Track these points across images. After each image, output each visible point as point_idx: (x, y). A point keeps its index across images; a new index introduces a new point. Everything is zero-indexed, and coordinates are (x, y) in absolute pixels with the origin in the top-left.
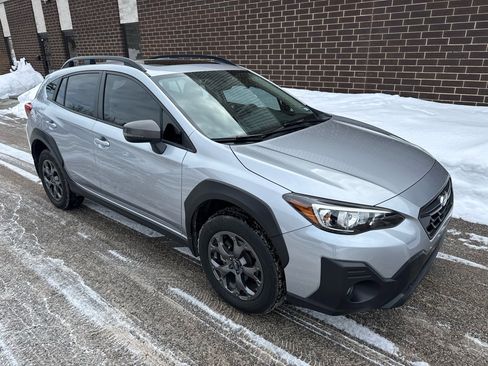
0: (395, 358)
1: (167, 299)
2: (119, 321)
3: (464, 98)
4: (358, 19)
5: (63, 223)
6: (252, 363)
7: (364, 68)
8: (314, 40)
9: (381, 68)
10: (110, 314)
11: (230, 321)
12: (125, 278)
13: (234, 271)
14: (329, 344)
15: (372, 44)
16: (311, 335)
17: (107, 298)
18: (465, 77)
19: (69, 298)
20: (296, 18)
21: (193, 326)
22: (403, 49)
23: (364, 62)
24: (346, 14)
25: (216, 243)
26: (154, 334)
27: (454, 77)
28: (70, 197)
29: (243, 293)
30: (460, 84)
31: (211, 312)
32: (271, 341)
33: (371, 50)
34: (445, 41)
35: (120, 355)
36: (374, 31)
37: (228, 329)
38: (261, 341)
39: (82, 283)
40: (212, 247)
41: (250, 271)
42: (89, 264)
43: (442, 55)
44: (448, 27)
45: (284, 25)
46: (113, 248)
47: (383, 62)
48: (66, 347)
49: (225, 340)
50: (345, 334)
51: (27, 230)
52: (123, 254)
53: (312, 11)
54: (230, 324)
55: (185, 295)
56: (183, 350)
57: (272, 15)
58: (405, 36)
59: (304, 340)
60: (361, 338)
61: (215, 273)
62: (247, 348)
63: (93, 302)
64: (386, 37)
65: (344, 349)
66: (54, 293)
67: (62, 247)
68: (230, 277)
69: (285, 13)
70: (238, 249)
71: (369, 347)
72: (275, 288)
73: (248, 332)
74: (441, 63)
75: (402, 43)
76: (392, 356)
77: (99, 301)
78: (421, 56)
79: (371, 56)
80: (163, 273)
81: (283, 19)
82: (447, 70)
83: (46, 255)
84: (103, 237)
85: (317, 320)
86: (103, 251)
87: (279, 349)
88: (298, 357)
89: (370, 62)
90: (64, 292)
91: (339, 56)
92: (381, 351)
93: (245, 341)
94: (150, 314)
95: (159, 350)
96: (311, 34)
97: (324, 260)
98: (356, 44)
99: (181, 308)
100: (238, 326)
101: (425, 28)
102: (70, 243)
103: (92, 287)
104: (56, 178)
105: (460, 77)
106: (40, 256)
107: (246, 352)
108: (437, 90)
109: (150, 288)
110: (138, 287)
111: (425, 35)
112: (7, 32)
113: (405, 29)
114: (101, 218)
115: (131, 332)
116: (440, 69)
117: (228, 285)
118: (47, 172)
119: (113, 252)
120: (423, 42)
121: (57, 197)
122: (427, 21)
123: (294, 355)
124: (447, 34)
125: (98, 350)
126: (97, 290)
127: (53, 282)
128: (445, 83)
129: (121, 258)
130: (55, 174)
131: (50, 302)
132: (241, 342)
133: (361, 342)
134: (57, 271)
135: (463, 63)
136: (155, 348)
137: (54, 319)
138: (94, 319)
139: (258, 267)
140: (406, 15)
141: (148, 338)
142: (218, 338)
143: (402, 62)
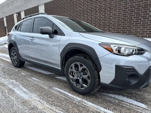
0: (146, 109)
1: (53, 91)
2: (34, 97)
3: (148, 36)
4: (113, 14)
5: (17, 71)
6: (88, 111)
7: (115, 29)
8: (99, 21)
9: (121, 28)
10: (31, 95)
11: (77, 97)
12: (37, 85)
13: (79, 78)
14: (118, 105)
15: (117, 21)
16: (110, 102)
17: (30, 91)
18: (148, 29)
19: (16, 91)
20: (93, 15)
21: (63, 99)
22: (127, 22)
23: (115, 27)
24: (109, 13)
25: (72, 68)
26: (48, 102)
27: (145, 30)
28: (20, 62)
29: (82, 87)
30: (147, 32)
31: (70, 95)
32: (94, 104)
33: (117, 23)
34: (141, 19)
35: (34, 108)
36: (118, 17)
37: (77, 100)
38: (90, 104)
39: (21, 87)
40: (70, 70)
41: (85, 77)
42: (24, 81)
43: (140, 23)
44: (141, 15)
45: (90, 17)
46: (33, 77)
47: (121, 27)
48: (12, 106)
49: (76, 104)
50: (124, 101)
51: (4, 73)
52: (37, 79)
53: (98, 13)
54: (78, 98)
55: (60, 90)
56: (59, 107)
57: (86, 15)
58: (128, 18)
59: (108, 103)
60: (130, 103)
61: (71, 80)
62: (85, 106)
63: (24, 92)
64: (122, 19)
65: (124, 106)
66: (10, 89)
67: (15, 77)
68: (77, 81)
69: (90, 14)
70: (80, 69)
71: (135, 105)
72: (96, 82)
73: (85, 101)
74: (140, 26)
75: (127, 20)
76: (145, 109)
77: (27, 91)
78: (133, 24)
79: (117, 25)
80: (51, 84)
81: (89, 16)
82: (142, 28)
83: (9, 79)
84: (30, 74)
85: (111, 97)
86: (30, 78)
87: (98, 106)
88: (106, 109)
89: (117, 27)
90: (14, 89)
91: (107, 26)
92: (140, 107)
93: (84, 104)
94: (46, 96)
95: (50, 107)
96: (98, 20)
97: (116, 66)
98: (112, 22)
99: (58, 93)
100: (81, 99)
101: (134, 15)
102: (18, 76)
103: (25, 88)
104: (16, 56)
105: (147, 30)
106: (7, 79)
107: (85, 107)
108: (139, 34)
109: (46, 88)
110: (42, 88)
111: (134, 18)
112: (6, 25)
113: (128, 16)
114: (30, 70)
115: (38, 101)
116: (140, 28)
117: (76, 84)
118: (13, 55)
119: (34, 78)
120: (134, 20)
121: (15, 63)
122: (135, 13)
123: (105, 108)
124: (141, 17)
125: (25, 107)
126: (26, 88)
127: (10, 86)
128: (142, 32)
129: (36, 80)
130: (15, 55)
131: (8, 92)
132: (82, 104)
133: (131, 104)
134: (12, 83)
135: (147, 25)
136: (48, 106)
137: (9, 97)
138: (25, 97)
139: (89, 74)
140: (128, 12)
141: (45, 103)
142: (73, 103)
143: (127, 26)
